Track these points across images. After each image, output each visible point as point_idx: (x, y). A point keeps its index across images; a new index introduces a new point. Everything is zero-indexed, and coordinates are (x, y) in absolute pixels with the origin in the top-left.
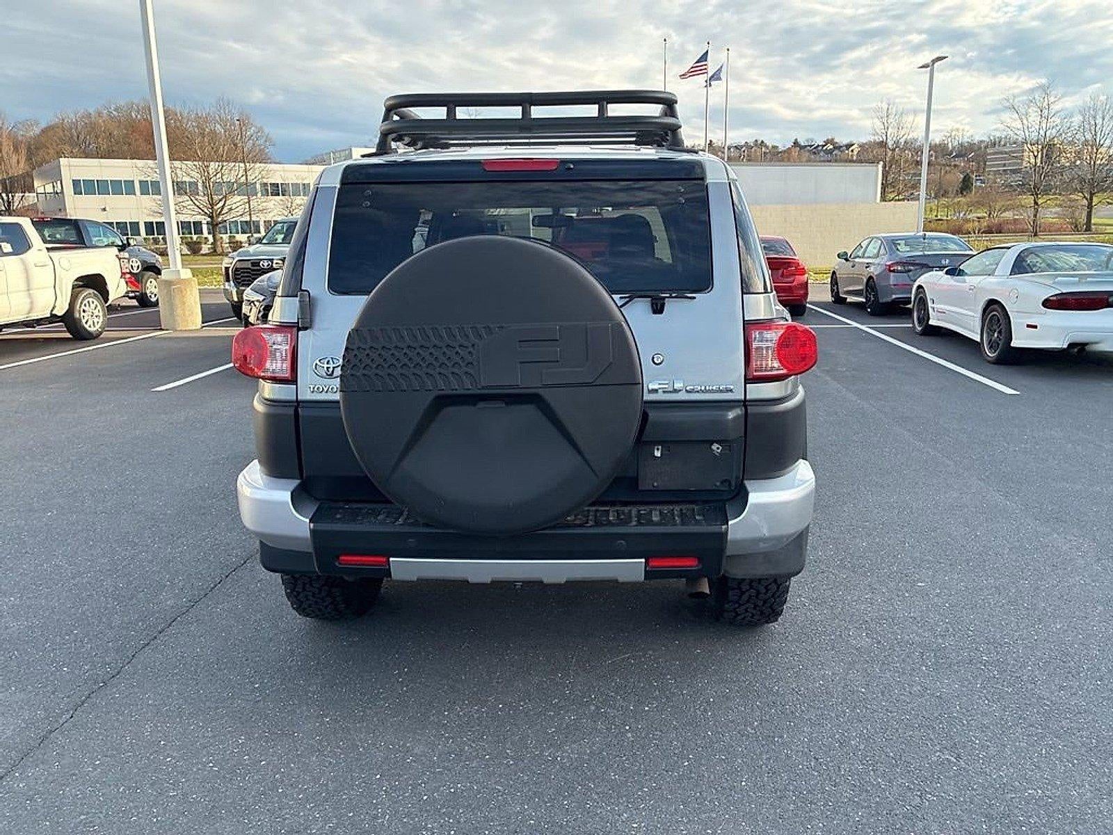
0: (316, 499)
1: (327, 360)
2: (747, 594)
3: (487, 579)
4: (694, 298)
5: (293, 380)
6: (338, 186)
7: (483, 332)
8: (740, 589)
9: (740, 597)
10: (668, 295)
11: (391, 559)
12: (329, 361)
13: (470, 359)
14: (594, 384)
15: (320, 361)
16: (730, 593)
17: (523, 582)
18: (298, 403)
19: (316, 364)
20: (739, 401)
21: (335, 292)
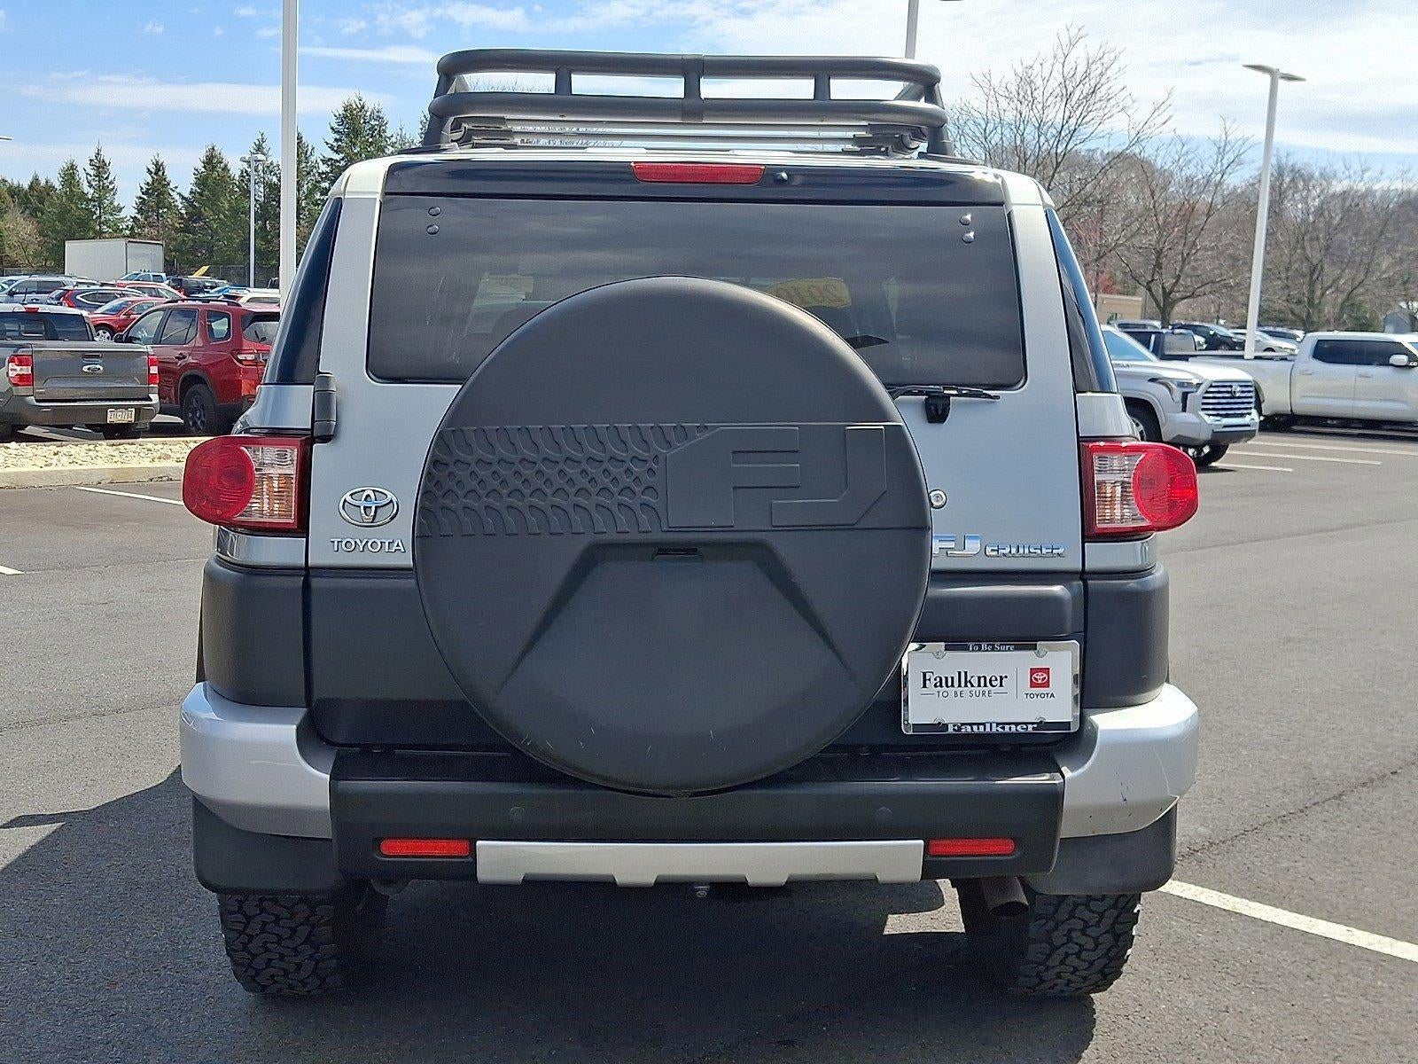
0: (330, 743)
1: (365, 494)
2: (1062, 951)
3: (649, 878)
4: (997, 397)
5: (301, 527)
6: (378, 197)
7: (672, 436)
8: (1050, 942)
9: (1049, 956)
10: (955, 392)
11: (479, 843)
12: (368, 496)
13: (650, 480)
14: (855, 526)
15: (351, 495)
16: (1032, 948)
17: (712, 884)
18: (307, 571)
19: (345, 501)
20: (1076, 573)
21: (379, 377)
